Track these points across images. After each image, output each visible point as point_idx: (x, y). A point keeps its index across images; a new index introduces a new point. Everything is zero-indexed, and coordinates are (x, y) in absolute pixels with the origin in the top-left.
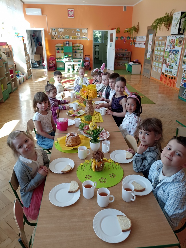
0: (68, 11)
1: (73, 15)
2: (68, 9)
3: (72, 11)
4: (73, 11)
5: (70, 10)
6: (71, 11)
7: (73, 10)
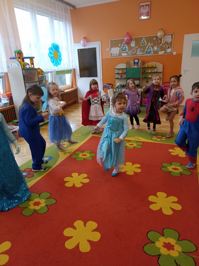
0: (141, 8)
1: (148, 13)
2: (141, 4)
3: (147, 7)
4: (148, 5)
5: (143, 6)
6: (145, 7)
7: (149, 3)
